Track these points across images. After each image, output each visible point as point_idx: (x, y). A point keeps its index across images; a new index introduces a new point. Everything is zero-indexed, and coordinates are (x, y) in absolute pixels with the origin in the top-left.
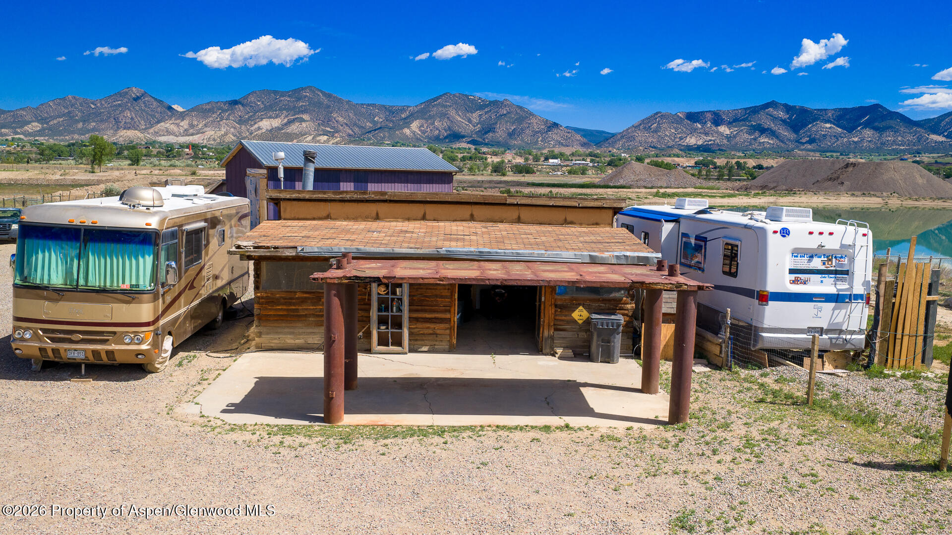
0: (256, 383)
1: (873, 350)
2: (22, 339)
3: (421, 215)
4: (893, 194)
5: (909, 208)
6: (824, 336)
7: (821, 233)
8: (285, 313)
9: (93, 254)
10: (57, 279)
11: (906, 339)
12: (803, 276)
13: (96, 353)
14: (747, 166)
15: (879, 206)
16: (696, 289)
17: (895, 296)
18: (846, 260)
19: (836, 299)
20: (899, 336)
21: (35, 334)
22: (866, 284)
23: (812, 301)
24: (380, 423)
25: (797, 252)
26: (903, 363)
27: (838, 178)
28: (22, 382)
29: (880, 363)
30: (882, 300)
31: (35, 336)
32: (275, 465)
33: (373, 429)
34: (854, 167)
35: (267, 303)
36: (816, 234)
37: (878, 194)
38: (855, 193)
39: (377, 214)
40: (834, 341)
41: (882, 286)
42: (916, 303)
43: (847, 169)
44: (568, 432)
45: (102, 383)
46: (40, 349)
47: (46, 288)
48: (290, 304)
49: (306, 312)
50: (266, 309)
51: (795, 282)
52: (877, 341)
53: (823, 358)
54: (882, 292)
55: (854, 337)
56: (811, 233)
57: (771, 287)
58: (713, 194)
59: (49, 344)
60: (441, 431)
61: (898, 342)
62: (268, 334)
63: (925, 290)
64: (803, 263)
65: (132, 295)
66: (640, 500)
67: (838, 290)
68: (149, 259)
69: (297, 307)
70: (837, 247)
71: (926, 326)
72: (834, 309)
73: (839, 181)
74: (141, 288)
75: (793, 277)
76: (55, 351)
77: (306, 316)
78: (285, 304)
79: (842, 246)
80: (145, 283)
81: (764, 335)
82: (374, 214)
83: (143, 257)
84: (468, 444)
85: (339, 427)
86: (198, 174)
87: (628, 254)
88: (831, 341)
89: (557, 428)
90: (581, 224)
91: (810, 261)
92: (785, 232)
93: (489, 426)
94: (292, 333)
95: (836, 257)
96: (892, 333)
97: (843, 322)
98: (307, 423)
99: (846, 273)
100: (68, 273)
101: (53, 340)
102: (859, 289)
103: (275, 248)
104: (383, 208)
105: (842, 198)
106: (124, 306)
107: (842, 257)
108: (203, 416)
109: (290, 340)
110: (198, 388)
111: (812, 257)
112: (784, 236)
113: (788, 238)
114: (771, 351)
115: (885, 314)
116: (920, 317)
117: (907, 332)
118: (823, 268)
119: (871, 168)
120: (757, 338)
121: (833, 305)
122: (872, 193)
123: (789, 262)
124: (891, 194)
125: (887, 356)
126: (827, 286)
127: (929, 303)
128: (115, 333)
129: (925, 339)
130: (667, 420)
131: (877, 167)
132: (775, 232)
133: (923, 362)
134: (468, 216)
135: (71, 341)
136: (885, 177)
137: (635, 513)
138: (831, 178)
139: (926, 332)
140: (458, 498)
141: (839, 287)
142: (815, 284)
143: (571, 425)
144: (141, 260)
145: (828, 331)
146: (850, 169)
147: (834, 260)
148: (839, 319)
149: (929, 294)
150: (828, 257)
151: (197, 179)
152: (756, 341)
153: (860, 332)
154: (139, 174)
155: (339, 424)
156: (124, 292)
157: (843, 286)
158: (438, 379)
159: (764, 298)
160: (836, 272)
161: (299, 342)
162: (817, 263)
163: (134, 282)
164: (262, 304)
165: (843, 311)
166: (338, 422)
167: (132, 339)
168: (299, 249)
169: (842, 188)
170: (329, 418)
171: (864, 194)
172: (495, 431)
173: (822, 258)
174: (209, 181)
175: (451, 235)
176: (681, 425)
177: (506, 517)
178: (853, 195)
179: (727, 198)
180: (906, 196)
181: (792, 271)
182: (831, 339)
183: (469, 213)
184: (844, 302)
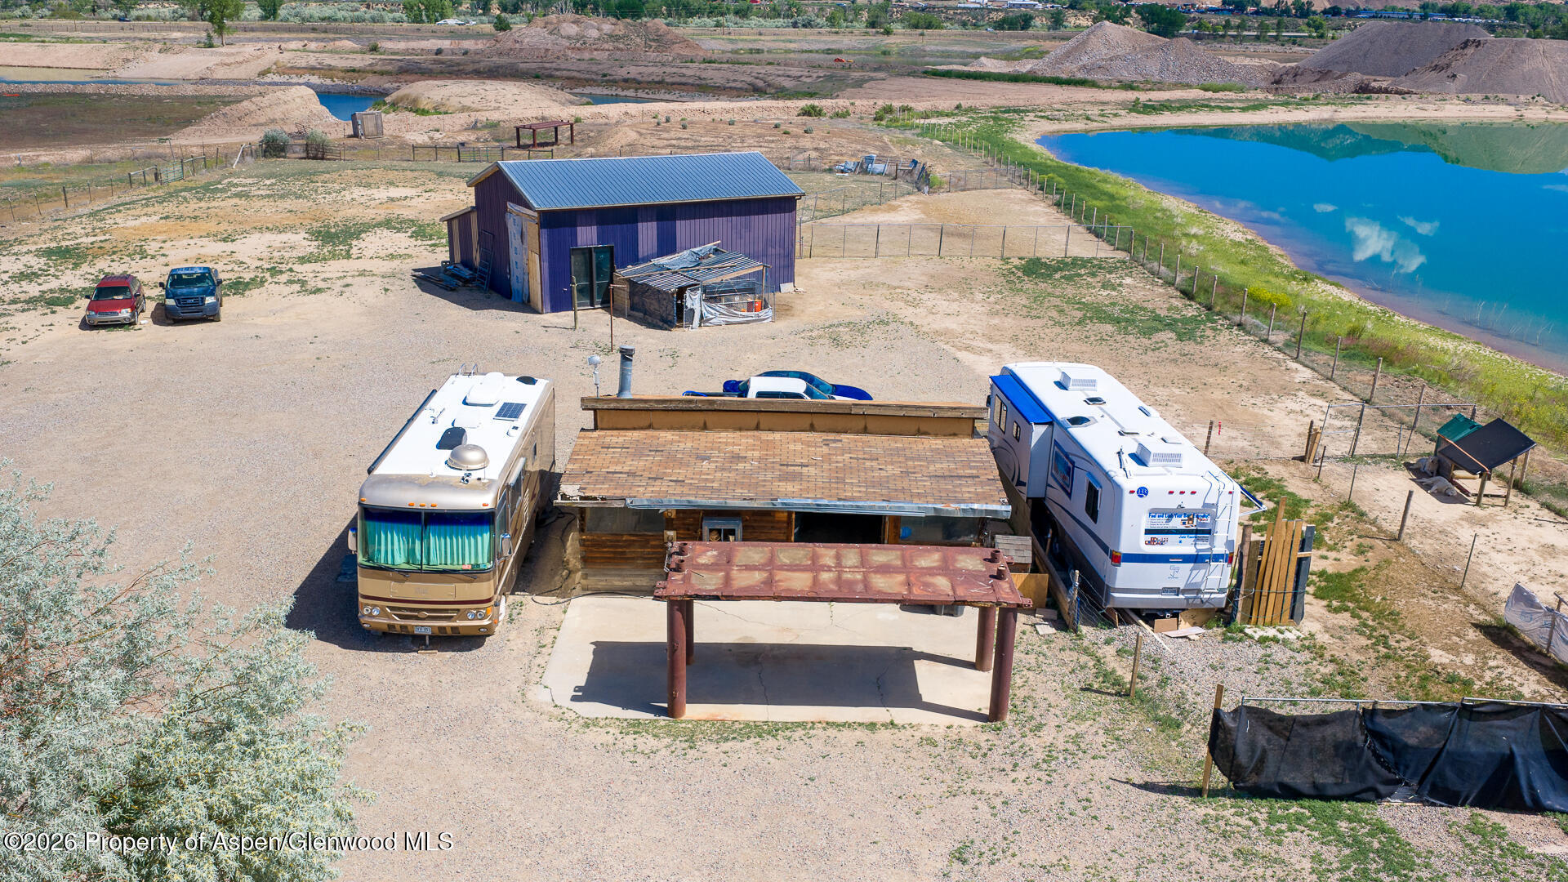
0: (595, 652)
1: (1235, 609)
2: (370, 615)
3: (754, 424)
4: (1537, 98)
5: (1560, 124)
6: (1181, 596)
7: (1182, 493)
8: (612, 555)
9: (435, 536)
10: (400, 560)
11: (1272, 596)
12: (1160, 537)
13: (441, 629)
14: (1313, 9)
15: (1510, 121)
16: (1015, 606)
17: (1261, 554)
18: (1209, 519)
19: (1196, 559)
20: (1265, 592)
21: (382, 609)
22: (1230, 543)
23: (1168, 562)
24: (719, 718)
25: (1154, 513)
26: (1268, 619)
27: (1448, 66)
28: (373, 654)
29: (1243, 619)
30: (1245, 559)
31: (383, 614)
32: (635, 778)
33: (713, 724)
34: (1477, 46)
35: (593, 546)
36: (1177, 493)
37: (1511, 97)
38: (1473, 96)
39: (705, 424)
40: (1191, 601)
41: (1246, 546)
42: (1285, 561)
43: (1466, 51)
44: (893, 731)
45: (449, 654)
46: (389, 625)
47: (391, 570)
48: (617, 547)
49: (634, 555)
50: (592, 551)
51: (1149, 543)
52: (1240, 599)
53: (1178, 617)
54: (1246, 551)
55: (1213, 596)
56: (1171, 493)
57: (1124, 548)
58: (1230, 105)
59: (398, 622)
60: (774, 729)
61: (1264, 599)
62: (595, 575)
63: (1297, 545)
64: (1161, 523)
65: (474, 574)
66: (935, 826)
67: (1198, 550)
68: (487, 536)
69: (624, 550)
70: (1199, 506)
71: (1297, 582)
72: (1192, 570)
73: (1449, 73)
74: (482, 567)
75: (1149, 537)
76: (405, 627)
77: (633, 558)
78: (611, 547)
79: (1205, 505)
80: (483, 561)
81: (1116, 595)
82: (702, 424)
83: (482, 535)
84: (797, 750)
85: (682, 722)
86: (382, 50)
87: (976, 506)
88: (1188, 601)
89: (883, 725)
90: (936, 435)
91: (1168, 521)
92: (1143, 492)
93: (820, 722)
94: (619, 576)
95: (1197, 517)
96: (1258, 591)
97: (1202, 582)
98: (651, 716)
99: (1209, 532)
100: (410, 553)
101: (401, 617)
102: (1220, 548)
103: (602, 499)
104: (711, 418)
105: (1447, 107)
106: (467, 585)
107: (1204, 516)
108: (556, 706)
109: (617, 582)
110: (539, 660)
111: (1171, 516)
112: (1141, 496)
113: (1145, 498)
114: (1121, 611)
115: (1250, 574)
116: (1289, 574)
117: (1273, 589)
118: (1183, 527)
119: (1506, 50)
120: (1108, 597)
121: (1192, 565)
122: (1501, 96)
123: (1145, 523)
124: (1533, 98)
125: (1251, 614)
126: (1187, 547)
127: (1300, 560)
128: (458, 610)
129: (1295, 596)
130: (987, 712)
131: (1516, 49)
132: (1132, 492)
133: (1292, 617)
134: (807, 426)
135: (417, 618)
136: (1526, 67)
137: (926, 840)
138: (1436, 66)
139: (1296, 588)
140: (788, 821)
141: (1199, 547)
142: (1173, 544)
143: (895, 722)
144: (479, 538)
145: (1184, 591)
146: (1470, 50)
147: (1195, 519)
148: (1198, 579)
149: (1302, 549)
150: (1188, 516)
151: (381, 60)
152: (1107, 601)
153: (1221, 591)
154: (286, 50)
155: (682, 718)
156: (466, 572)
157: (1203, 546)
158: (773, 646)
159: (1117, 559)
160: (1197, 532)
161: (627, 583)
162: (1176, 523)
163: (473, 563)
164: (588, 546)
165: (1203, 571)
166: (681, 716)
167: (476, 615)
168: (628, 501)
169: (1452, 86)
170: (671, 712)
171: (1487, 98)
172: (824, 729)
173: (1183, 518)
174: (400, 64)
175: (787, 465)
176: (998, 724)
177: (825, 844)
178: (1467, 100)
179: (1250, 112)
180: (1557, 102)
181: (1148, 532)
182: (1187, 599)
183: (809, 422)
184: (1204, 562)
